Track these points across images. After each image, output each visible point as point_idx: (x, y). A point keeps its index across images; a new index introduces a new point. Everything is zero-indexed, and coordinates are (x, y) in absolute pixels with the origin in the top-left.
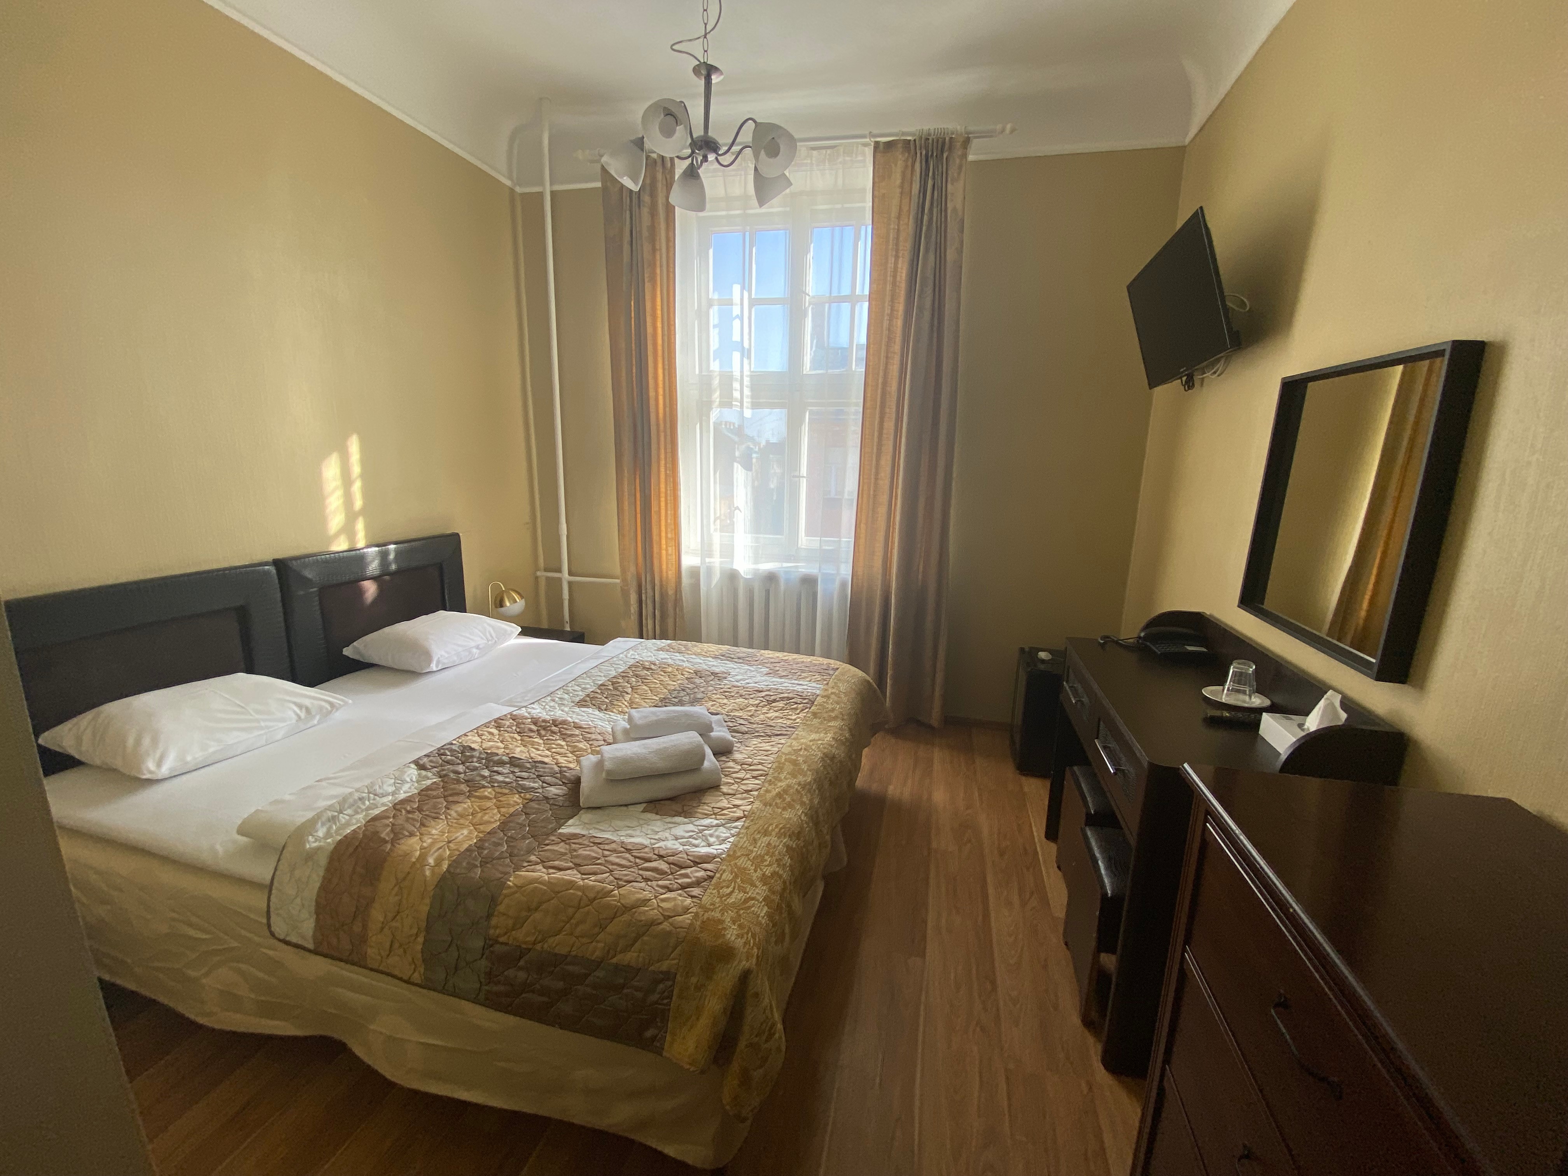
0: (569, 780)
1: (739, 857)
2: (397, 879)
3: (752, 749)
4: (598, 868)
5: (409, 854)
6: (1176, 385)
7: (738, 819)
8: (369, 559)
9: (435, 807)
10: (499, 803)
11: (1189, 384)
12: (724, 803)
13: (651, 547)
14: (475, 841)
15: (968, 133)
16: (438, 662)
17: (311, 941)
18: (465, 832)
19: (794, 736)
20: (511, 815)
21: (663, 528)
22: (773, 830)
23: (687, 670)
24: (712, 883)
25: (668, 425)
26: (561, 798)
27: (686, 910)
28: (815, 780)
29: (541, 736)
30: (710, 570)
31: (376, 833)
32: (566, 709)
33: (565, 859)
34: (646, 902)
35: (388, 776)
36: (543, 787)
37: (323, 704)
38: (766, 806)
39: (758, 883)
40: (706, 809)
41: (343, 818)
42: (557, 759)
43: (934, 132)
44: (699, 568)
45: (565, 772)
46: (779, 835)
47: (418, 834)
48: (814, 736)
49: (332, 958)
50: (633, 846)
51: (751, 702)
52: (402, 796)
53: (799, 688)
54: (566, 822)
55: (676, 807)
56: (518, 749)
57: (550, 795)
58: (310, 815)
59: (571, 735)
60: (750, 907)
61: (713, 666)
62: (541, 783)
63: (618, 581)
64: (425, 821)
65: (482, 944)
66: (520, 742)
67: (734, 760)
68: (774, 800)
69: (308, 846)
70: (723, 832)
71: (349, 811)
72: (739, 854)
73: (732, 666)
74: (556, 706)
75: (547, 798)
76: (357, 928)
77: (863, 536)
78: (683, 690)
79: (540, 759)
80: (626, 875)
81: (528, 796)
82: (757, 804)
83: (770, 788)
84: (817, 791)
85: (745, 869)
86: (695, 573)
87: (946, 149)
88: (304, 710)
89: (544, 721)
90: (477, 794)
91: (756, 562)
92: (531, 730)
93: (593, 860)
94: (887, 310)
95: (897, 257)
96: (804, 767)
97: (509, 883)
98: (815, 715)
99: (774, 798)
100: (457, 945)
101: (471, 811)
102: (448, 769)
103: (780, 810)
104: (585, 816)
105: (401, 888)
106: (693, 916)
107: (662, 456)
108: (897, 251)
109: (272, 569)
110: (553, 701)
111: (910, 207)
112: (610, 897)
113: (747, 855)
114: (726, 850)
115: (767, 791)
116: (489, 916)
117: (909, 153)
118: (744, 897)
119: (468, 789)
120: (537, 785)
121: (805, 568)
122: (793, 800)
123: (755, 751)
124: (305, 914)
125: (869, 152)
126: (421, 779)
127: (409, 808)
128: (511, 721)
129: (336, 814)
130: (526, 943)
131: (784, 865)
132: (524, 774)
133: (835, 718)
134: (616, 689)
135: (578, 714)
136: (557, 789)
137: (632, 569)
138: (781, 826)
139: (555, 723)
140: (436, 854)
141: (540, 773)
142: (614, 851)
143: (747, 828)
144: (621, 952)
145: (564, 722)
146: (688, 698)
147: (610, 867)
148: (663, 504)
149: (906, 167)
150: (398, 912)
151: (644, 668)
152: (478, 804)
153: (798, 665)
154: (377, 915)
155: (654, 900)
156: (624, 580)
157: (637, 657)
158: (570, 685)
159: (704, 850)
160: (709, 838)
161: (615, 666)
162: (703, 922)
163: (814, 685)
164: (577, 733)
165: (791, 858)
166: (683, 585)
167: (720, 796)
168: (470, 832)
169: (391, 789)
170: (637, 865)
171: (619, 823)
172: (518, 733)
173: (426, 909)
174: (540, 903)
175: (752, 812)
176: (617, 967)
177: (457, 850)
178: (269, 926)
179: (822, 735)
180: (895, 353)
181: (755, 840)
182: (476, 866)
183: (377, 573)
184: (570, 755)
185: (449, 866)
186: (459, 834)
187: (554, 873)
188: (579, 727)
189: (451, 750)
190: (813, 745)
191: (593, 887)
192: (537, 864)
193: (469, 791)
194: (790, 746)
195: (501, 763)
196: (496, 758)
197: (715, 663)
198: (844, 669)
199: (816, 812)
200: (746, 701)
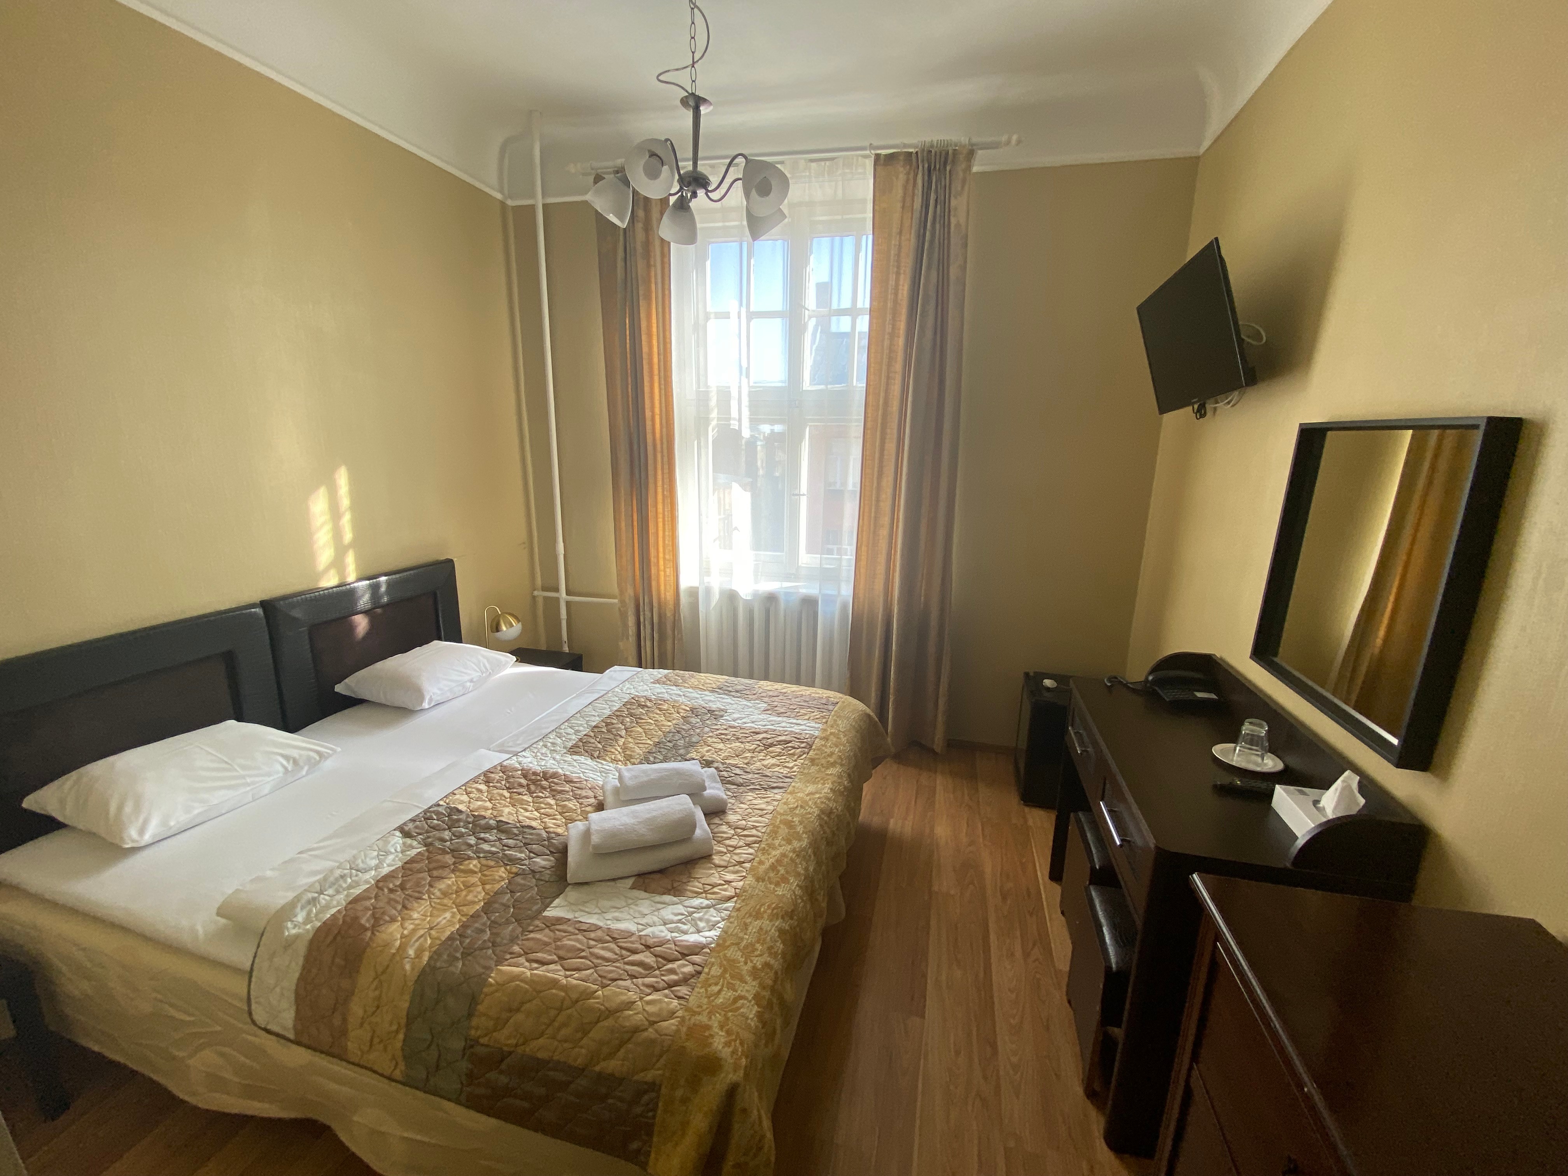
0: (556, 848)
1: (729, 946)
2: (376, 972)
3: (746, 807)
4: (582, 963)
5: (388, 944)
6: (1187, 412)
7: (730, 898)
8: (360, 593)
9: (418, 884)
10: (484, 878)
11: (1201, 413)
12: (715, 879)
13: (649, 570)
14: (458, 926)
15: (972, 145)
16: (431, 700)
17: (292, 1032)
18: (448, 915)
19: (791, 788)
20: (496, 893)
21: (661, 549)
22: (765, 912)
23: (684, 707)
24: (700, 980)
25: (665, 446)
26: (548, 872)
27: (672, 1014)
28: (810, 844)
29: (531, 793)
30: (708, 591)
31: (356, 919)
32: (558, 757)
33: (549, 951)
34: (630, 1004)
35: (371, 847)
36: (530, 858)
37: (312, 754)
38: (758, 882)
39: (748, 978)
40: (696, 886)
41: (323, 899)
42: (545, 823)
43: (937, 143)
44: (698, 588)
45: (552, 838)
46: (773, 917)
47: (399, 918)
48: (811, 788)
49: (315, 1050)
50: (619, 934)
51: (748, 746)
52: (386, 870)
53: (796, 729)
54: (551, 902)
55: (666, 882)
56: (506, 810)
57: (536, 868)
58: (290, 895)
59: (561, 792)
60: (738, 1008)
61: (710, 701)
62: (528, 852)
63: (616, 601)
64: (406, 902)
65: (463, 1044)
66: (508, 800)
67: (727, 823)
68: (766, 874)
69: (287, 934)
70: (714, 916)
71: (331, 891)
72: (728, 943)
73: (729, 701)
74: (548, 752)
75: (533, 872)
76: (337, 1021)
77: (864, 558)
78: (678, 732)
79: (528, 822)
80: (611, 972)
81: (514, 870)
82: (750, 880)
83: (763, 858)
84: (812, 857)
85: (734, 961)
86: (693, 593)
87: (949, 162)
88: (291, 762)
89: (535, 774)
90: (462, 867)
91: (756, 581)
92: (521, 786)
93: (576, 952)
94: (889, 329)
95: (898, 274)
96: (800, 829)
97: (490, 980)
98: (812, 761)
99: (766, 872)
100: (438, 1045)
101: (455, 888)
102: (434, 835)
103: (773, 886)
104: (571, 894)
105: (381, 982)
106: (679, 1021)
107: (659, 477)
108: (898, 267)
109: (259, 611)
110: (545, 746)
111: (911, 223)
112: (594, 998)
113: (738, 944)
114: (715, 938)
115: (761, 863)
116: (470, 1015)
117: (911, 166)
118: (732, 997)
119: (454, 860)
120: (523, 855)
121: (807, 589)
122: (787, 872)
123: (751, 811)
124: (285, 1004)
125: (869, 164)
126: (406, 848)
127: (391, 886)
128: (501, 774)
129: (316, 895)
130: (507, 1045)
131: (776, 953)
132: (511, 842)
133: (833, 765)
134: (609, 731)
135: (570, 764)
136: (544, 860)
137: (630, 592)
138: (774, 906)
139: (546, 776)
140: (417, 944)
141: (527, 841)
142: (600, 940)
143: (738, 910)
144: (604, 1060)
145: (555, 775)
146: (682, 742)
147: (595, 961)
148: (660, 525)
149: (907, 181)
150: (378, 1007)
151: (639, 705)
152: (462, 879)
153: (797, 700)
154: (356, 1009)
155: (639, 1003)
156: (622, 602)
157: (633, 691)
158: (563, 727)
159: (693, 938)
160: (699, 923)
161: (610, 703)
162: (689, 1028)
163: (813, 724)
164: (567, 789)
165: (783, 942)
166: (681, 606)
167: (711, 868)
168: (453, 916)
169: (374, 862)
170: (623, 957)
171: (606, 903)
172: (508, 788)
173: (407, 1005)
174: (522, 1003)
175: (744, 890)
176: (599, 1074)
177: (438, 938)
178: (250, 1014)
179: (820, 786)
180: (896, 372)
181: (746, 926)
182: (457, 959)
183: (368, 606)
184: (559, 817)
185: (430, 958)
186: (440, 919)
187: (536, 969)
188: (569, 781)
189: (438, 813)
190: (810, 800)
191: (576, 986)
192: (520, 956)
193: (454, 863)
194: (785, 803)
195: (488, 828)
196: (483, 822)
197: (712, 698)
198: (843, 702)
199: (812, 882)
200: (742, 746)
